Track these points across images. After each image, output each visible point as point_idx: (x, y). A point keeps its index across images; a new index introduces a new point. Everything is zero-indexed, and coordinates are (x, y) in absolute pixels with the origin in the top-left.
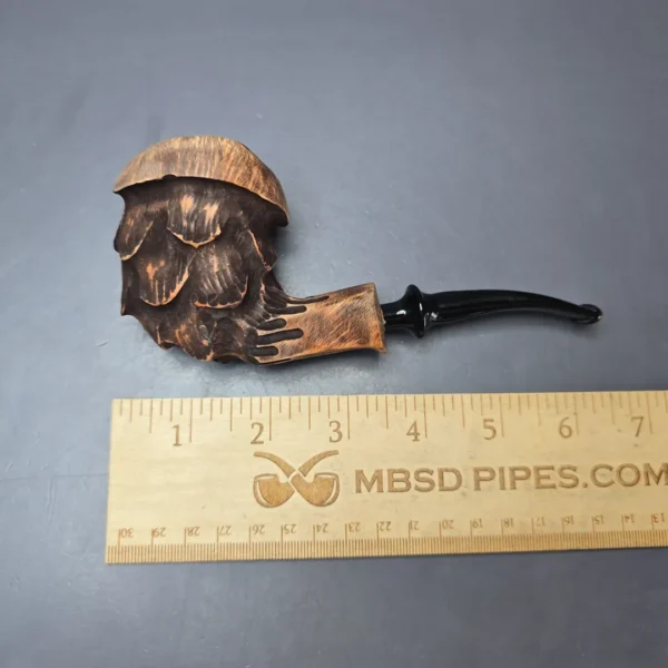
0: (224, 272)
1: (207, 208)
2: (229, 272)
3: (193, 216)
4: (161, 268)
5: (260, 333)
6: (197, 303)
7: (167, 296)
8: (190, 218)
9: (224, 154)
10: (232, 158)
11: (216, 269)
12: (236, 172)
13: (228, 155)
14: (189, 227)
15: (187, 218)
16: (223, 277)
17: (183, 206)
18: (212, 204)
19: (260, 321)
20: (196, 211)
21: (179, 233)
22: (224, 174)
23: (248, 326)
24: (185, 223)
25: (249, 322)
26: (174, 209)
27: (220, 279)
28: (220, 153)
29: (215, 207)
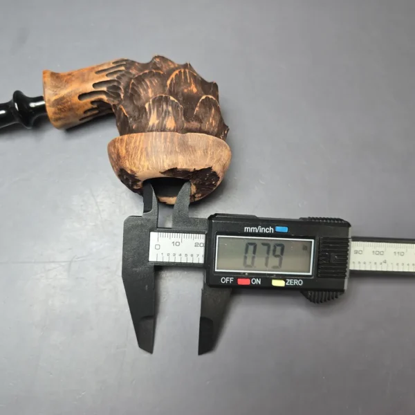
0: (144, 90)
1: (157, 122)
2: (141, 90)
3: (165, 115)
4: (187, 88)
5: (123, 68)
6: (162, 73)
7: (180, 72)
8: (167, 113)
9: (144, 153)
10: (139, 152)
11: (150, 91)
12: (135, 142)
13: (142, 153)
14: (167, 107)
15: (169, 112)
16: (145, 87)
17: (173, 122)
18: (153, 125)
19: (123, 75)
20: (164, 119)
21: (173, 101)
22: (143, 137)
23: (131, 71)
24: (170, 109)
25: (130, 73)
26: (180, 120)
27: (147, 86)
28: (147, 155)
29: (151, 123)
